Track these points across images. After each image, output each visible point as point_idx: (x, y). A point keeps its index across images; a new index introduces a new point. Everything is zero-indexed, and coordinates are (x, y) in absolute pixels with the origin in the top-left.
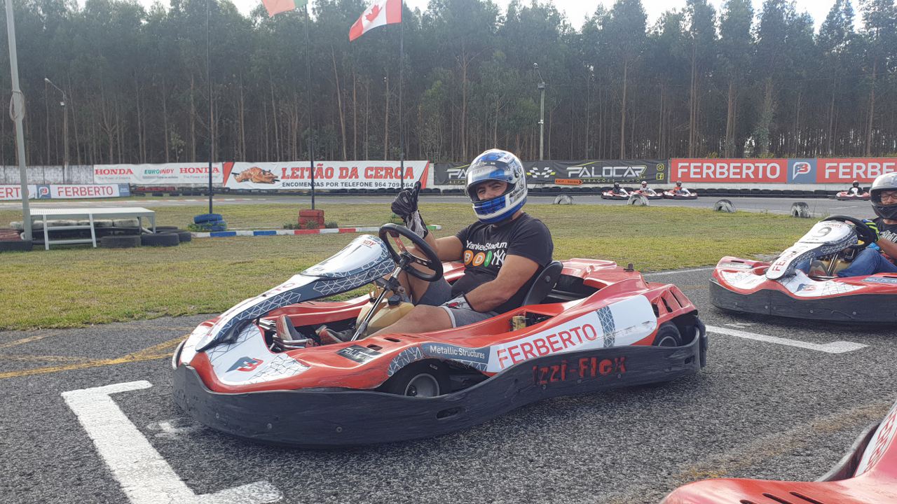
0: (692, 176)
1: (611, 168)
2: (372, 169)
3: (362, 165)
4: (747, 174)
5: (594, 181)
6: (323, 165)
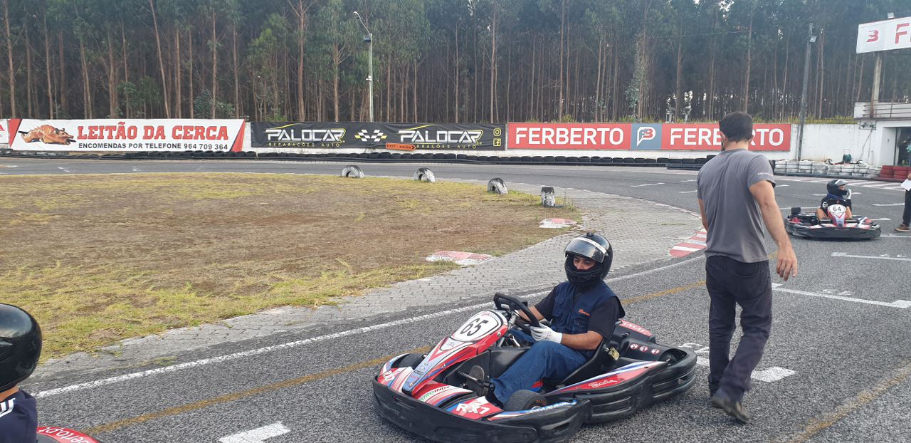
0: (531, 142)
1: (445, 132)
2: (180, 128)
3: (169, 124)
4: (589, 139)
5: (428, 147)
6: (124, 123)
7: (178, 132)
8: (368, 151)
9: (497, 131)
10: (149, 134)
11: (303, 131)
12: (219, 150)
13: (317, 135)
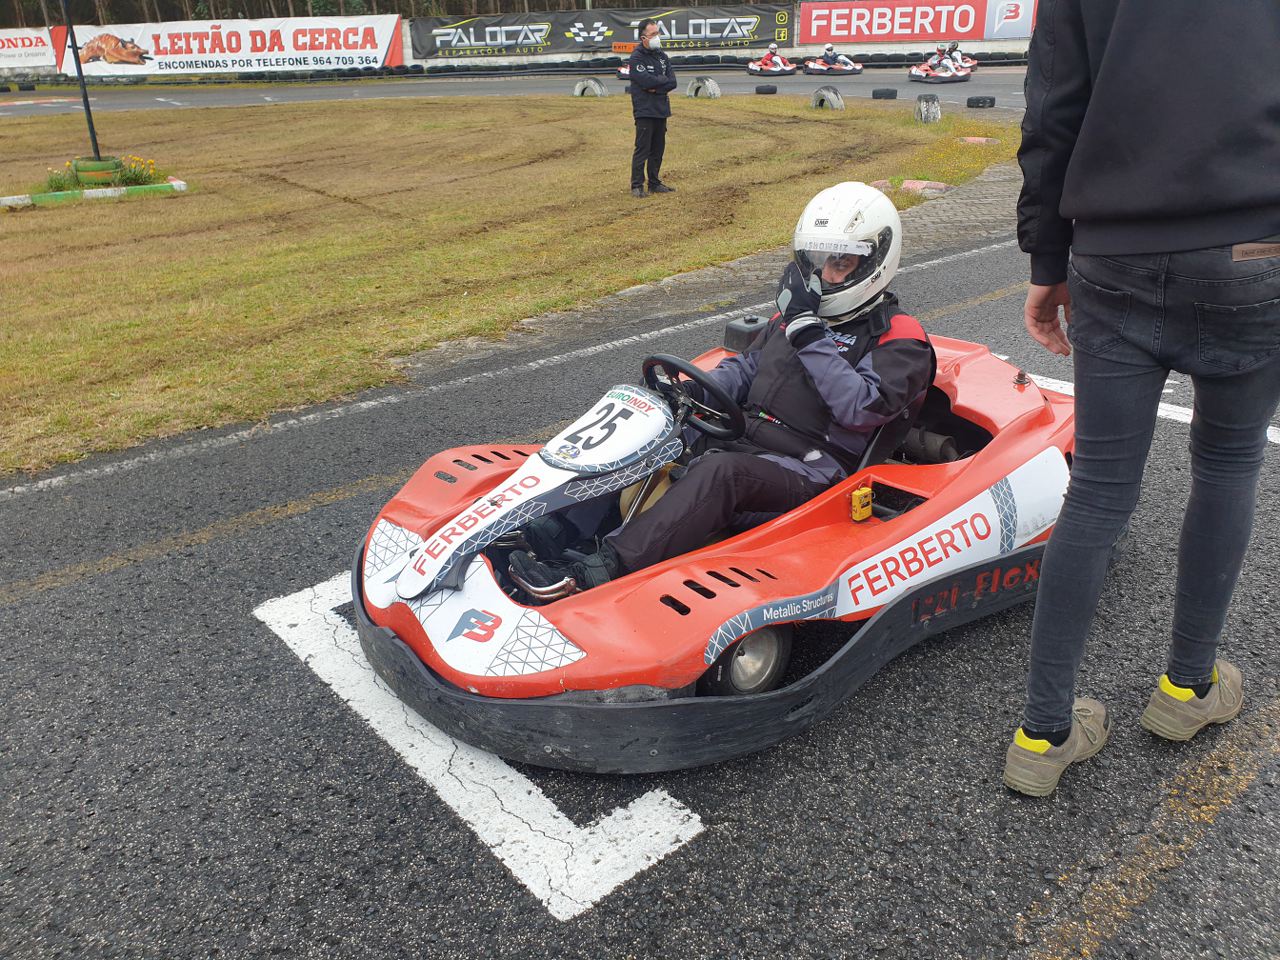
0: (834, 32)
1: (702, 21)
2: (303, 32)
3: (287, 26)
4: (922, 26)
5: (676, 46)
6: (219, 27)
7: (301, 40)
8: (587, 58)
9: (781, 17)
10: (259, 44)
11: (488, 29)
12: (365, 65)
13: (510, 35)
